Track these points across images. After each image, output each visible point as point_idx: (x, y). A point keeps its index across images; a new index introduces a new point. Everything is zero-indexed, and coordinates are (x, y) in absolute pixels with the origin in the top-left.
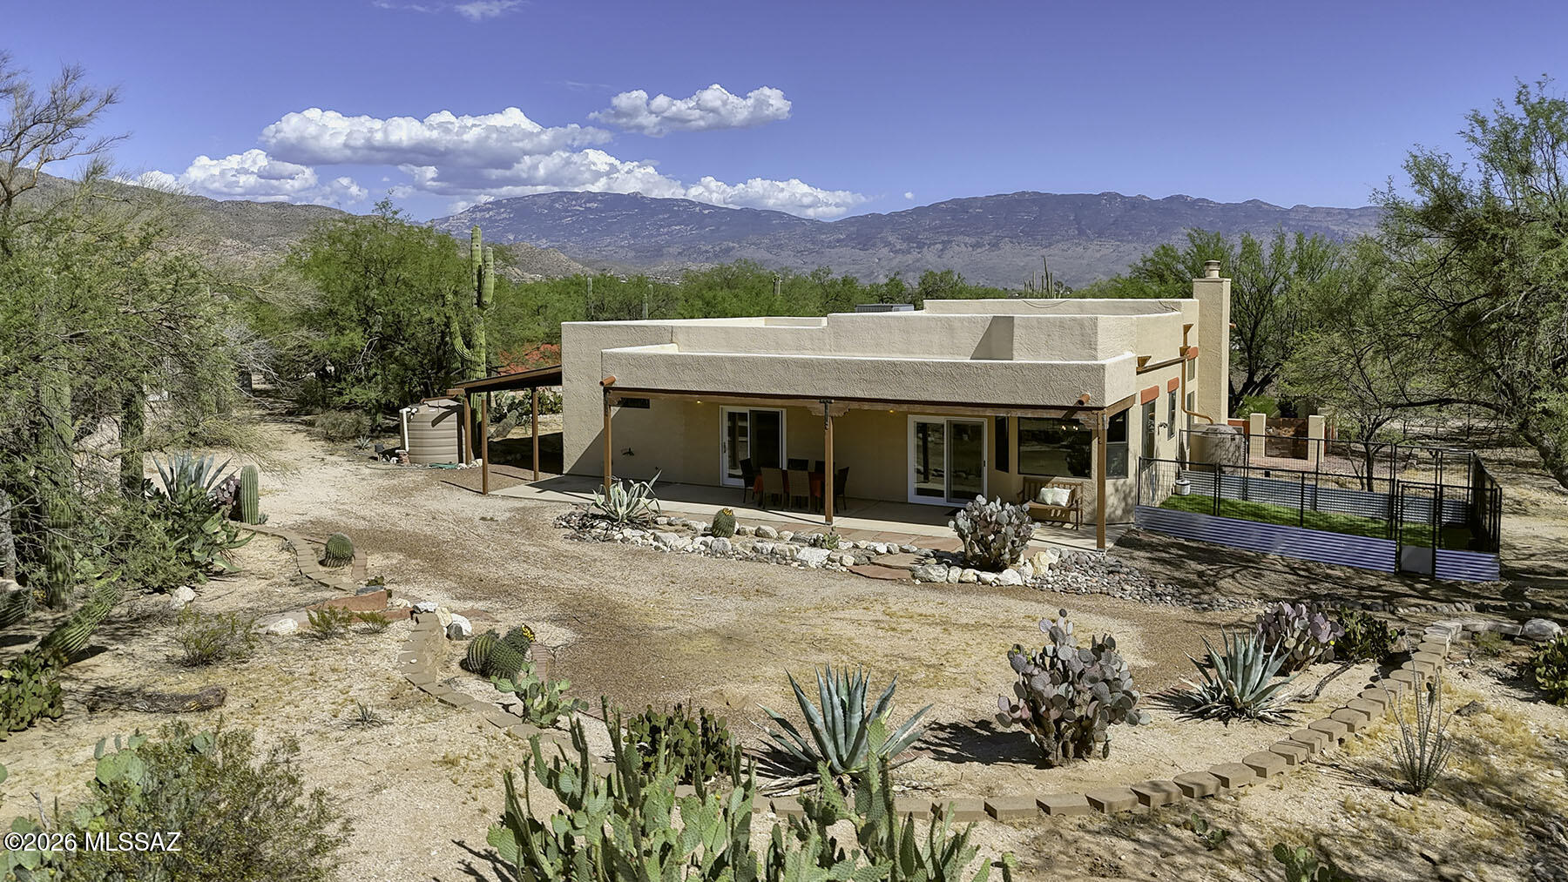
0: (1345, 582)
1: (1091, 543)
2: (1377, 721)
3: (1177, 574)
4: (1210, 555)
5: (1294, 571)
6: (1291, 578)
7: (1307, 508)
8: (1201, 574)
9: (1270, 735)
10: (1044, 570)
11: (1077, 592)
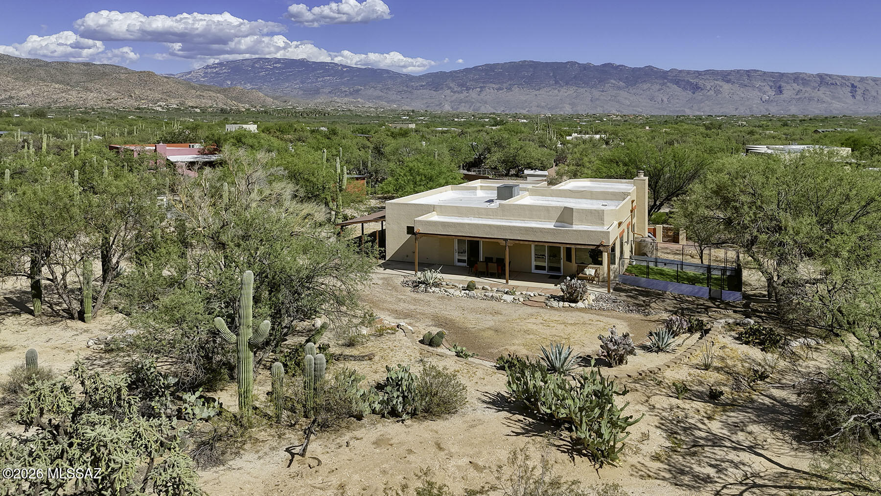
0: (692, 303)
1: (605, 290)
2: (698, 351)
3: (636, 302)
4: (647, 294)
5: (675, 299)
6: (675, 302)
7: (679, 270)
8: (644, 301)
9: (670, 357)
10: (591, 302)
11: (604, 309)
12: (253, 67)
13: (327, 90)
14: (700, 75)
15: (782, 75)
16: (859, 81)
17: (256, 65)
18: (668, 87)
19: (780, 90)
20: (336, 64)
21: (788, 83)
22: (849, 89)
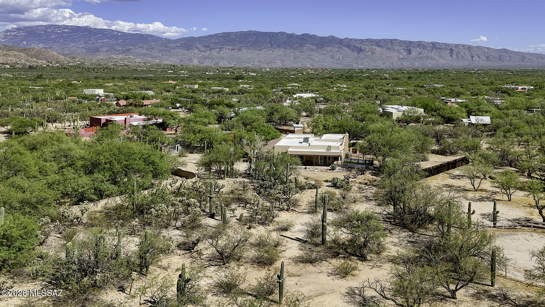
1: (340, 167)
3: (348, 169)
5: (357, 168)
7: (358, 161)
10: (338, 170)
11: (341, 172)
12: (45, 31)
13: (105, 49)
14: (363, 42)
15: (411, 43)
16: (455, 47)
17: (48, 30)
18: (343, 49)
19: (409, 52)
20: (112, 30)
21: (414, 47)
22: (449, 51)
